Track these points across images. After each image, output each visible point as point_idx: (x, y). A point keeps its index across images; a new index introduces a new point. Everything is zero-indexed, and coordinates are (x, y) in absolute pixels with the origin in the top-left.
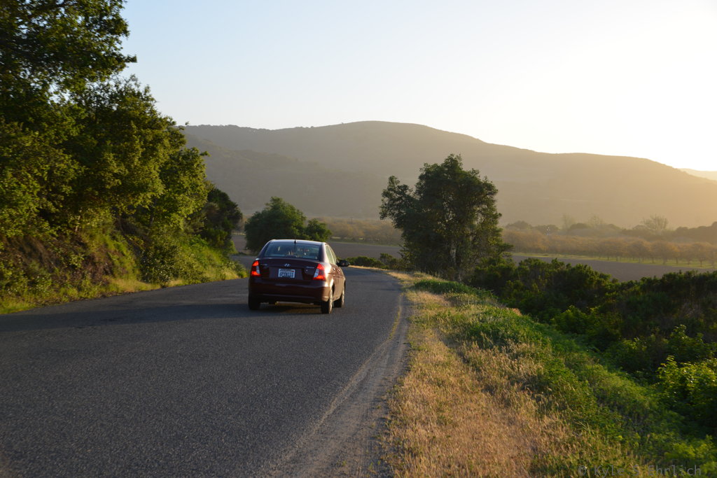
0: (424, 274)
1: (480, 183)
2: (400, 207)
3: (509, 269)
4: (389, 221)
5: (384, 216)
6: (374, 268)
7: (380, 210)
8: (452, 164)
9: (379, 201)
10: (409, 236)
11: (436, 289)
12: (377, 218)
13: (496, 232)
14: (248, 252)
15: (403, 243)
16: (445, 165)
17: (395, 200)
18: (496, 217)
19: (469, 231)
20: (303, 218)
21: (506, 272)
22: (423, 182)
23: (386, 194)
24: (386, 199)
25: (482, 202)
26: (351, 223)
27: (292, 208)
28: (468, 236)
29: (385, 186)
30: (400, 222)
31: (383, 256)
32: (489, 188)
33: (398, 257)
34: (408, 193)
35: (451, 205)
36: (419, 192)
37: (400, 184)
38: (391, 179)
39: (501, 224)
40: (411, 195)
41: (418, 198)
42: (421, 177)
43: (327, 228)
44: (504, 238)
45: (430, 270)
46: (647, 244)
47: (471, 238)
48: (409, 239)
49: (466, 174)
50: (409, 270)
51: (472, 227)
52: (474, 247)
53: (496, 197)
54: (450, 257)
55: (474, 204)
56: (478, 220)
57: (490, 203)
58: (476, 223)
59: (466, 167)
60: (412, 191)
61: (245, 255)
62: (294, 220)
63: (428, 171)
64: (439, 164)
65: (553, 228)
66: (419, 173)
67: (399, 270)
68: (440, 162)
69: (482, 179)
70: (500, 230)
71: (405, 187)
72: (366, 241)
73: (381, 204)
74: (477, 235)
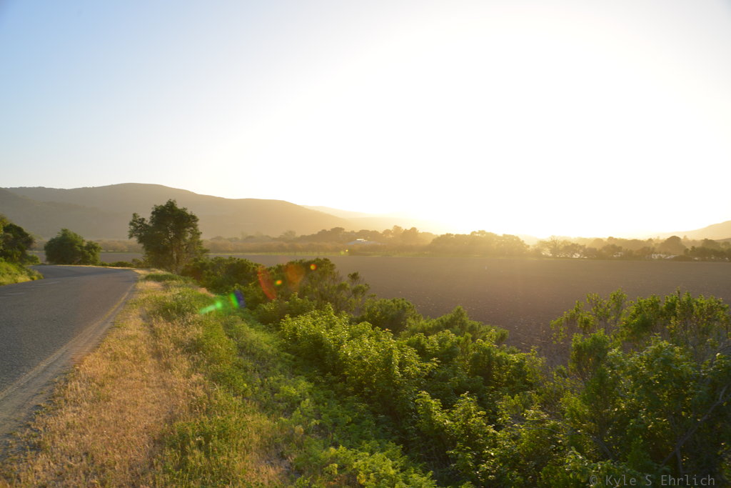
0: (157, 270)
1: (188, 215)
2: (141, 231)
3: (204, 264)
4: (135, 239)
5: (131, 236)
6: (127, 268)
7: (129, 233)
8: (171, 205)
9: (128, 228)
10: (147, 248)
12: (127, 240)
13: (199, 243)
14: (48, 263)
15: (144, 250)
16: (167, 206)
17: (137, 227)
18: (199, 234)
19: (183, 243)
20: (83, 241)
21: (203, 265)
22: (154, 216)
23: (131, 224)
24: (132, 227)
25: (190, 226)
26: (119, 242)
27: (75, 235)
28: (183, 246)
29: (131, 219)
30: (141, 240)
31: (134, 260)
32: (194, 218)
33: (142, 261)
34: (145, 222)
35: (172, 229)
36: (152, 222)
37: (140, 218)
38: (134, 215)
39: (202, 238)
40: (147, 223)
41: (151, 225)
42: (153, 213)
43: (99, 246)
44: (205, 246)
45: (160, 266)
46: (286, 245)
47: (185, 247)
48: (147, 250)
49: (179, 210)
50: (147, 268)
51: (185, 240)
52: (187, 252)
53: (198, 223)
54: (173, 259)
55: (185, 227)
56: (188, 237)
57: (195, 226)
59: (179, 206)
60: (148, 221)
61: (45, 265)
62: (77, 242)
63: (157, 209)
64: (164, 205)
65: (236, 239)
66: (152, 211)
67: (142, 268)
68: (164, 204)
69: (189, 212)
70: (202, 241)
71: (143, 219)
72: (129, 252)
73: (129, 230)
74: (188, 245)
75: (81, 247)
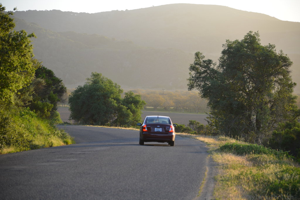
0: (228, 138)
1: (276, 56)
2: (205, 79)
4: (196, 92)
5: (191, 87)
6: (184, 134)
7: (188, 82)
8: (251, 40)
9: (187, 74)
10: (214, 105)
11: (239, 151)
12: (186, 90)
13: (292, 100)
14: (72, 122)
15: (209, 110)
16: (245, 41)
17: (200, 73)
18: (291, 86)
19: (267, 99)
20: (120, 91)
22: (226, 57)
23: (193, 68)
24: (193, 73)
25: (279, 73)
26: (163, 94)
27: (110, 82)
28: (266, 103)
30: (206, 93)
31: (191, 123)
32: (285, 61)
33: (205, 124)
34: (212, 66)
35: (251, 76)
36: (222, 65)
37: (206, 59)
38: (197, 55)
39: (296, 92)
40: (215, 68)
41: (221, 70)
42: (224, 52)
43: (141, 99)
45: (233, 134)
47: (269, 105)
48: (214, 108)
49: (263, 48)
50: (214, 135)
51: (270, 95)
52: (272, 113)
53: (290, 68)
54: (251, 123)
55: (271, 75)
56: (275, 89)
57: (286, 74)
58: (273, 92)
59: (263, 42)
60: (216, 64)
61: (70, 124)
62: (112, 93)
63: (230, 47)
64: (240, 40)
66: (222, 49)
67: (205, 134)
68: (241, 38)
69: (277, 52)
70: (295, 98)
71: (210, 62)
72: (176, 110)
73: (189, 77)
74: (274, 103)
75: (117, 100)
